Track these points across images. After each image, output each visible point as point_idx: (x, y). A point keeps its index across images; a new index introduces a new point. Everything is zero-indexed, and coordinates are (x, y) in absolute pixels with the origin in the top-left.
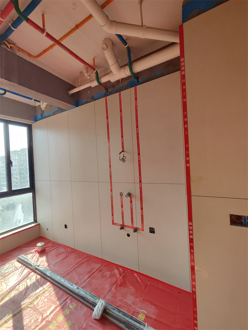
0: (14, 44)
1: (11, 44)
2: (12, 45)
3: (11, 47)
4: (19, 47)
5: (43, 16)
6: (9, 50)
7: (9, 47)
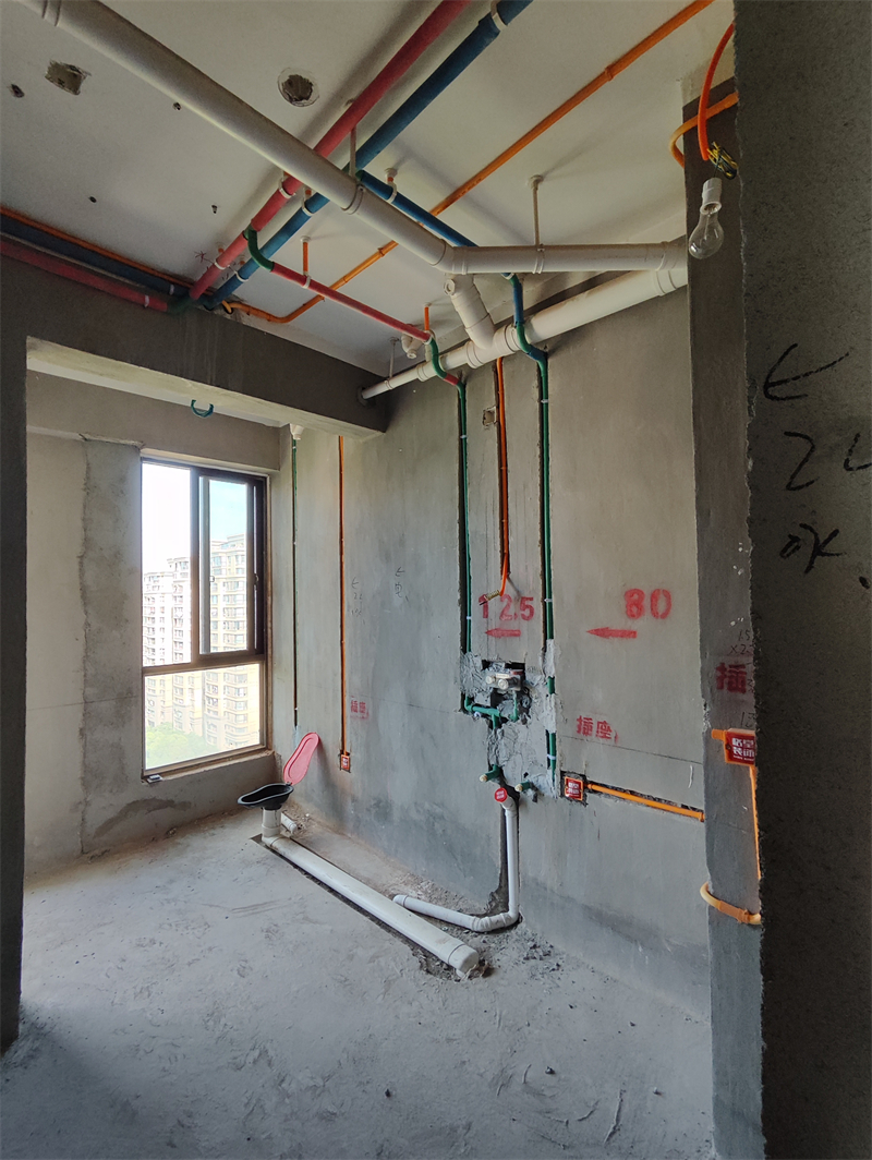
0: (240, 302)
1: (235, 303)
2: (234, 306)
3: (232, 309)
4: (249, 306)
5: (305, 244)
6: (228, 317)
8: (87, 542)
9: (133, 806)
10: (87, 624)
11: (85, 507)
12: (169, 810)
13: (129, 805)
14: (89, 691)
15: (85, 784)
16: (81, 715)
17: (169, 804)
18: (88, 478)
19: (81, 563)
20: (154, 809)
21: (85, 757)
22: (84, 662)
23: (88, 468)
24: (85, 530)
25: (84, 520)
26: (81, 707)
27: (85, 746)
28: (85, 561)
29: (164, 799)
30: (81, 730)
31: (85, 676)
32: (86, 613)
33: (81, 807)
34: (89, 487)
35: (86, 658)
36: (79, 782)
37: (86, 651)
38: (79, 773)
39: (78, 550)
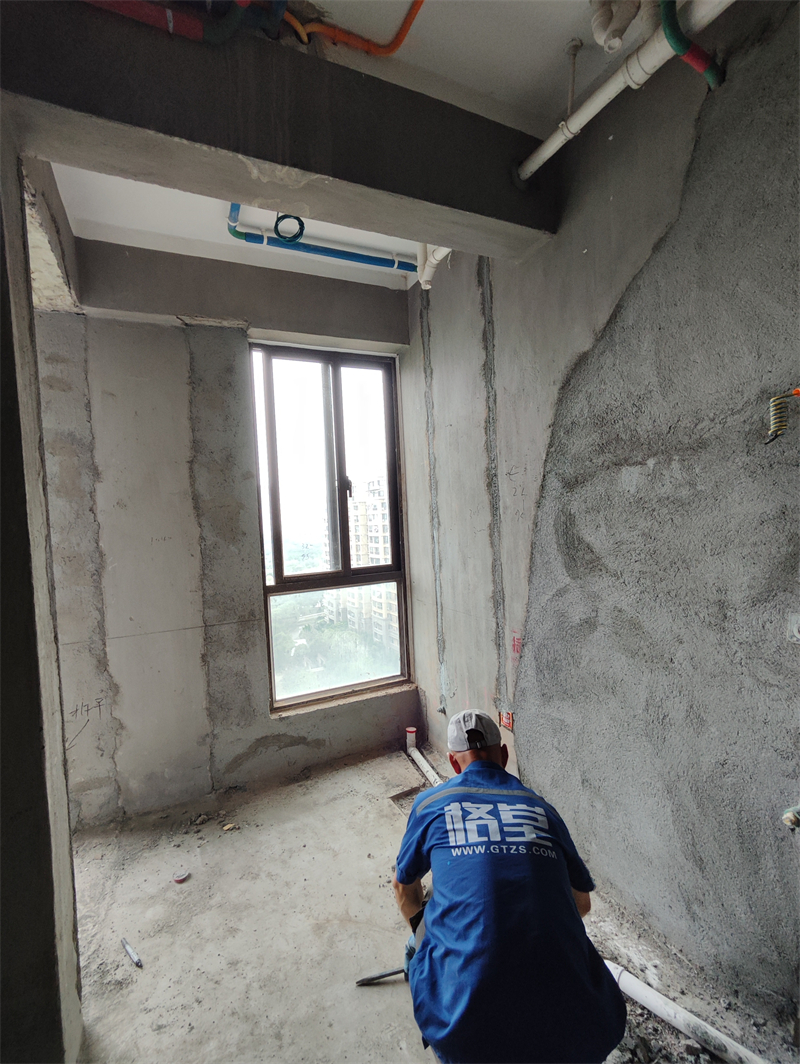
1: (311, 21)
2: (313, 28)
3: (309, 35)
4: (335, 27)
6: (303, 49)
7: (305, 39)
8: (196, 446)
9: (262, 742)
10: (202, 538)
11: (191, 402)
12: (300, 748)
13: (258, 740)
14: (210, 613)
15: (211, 715)
16: (201, 640)
17: (302, 740)
18: (192, 370)
19: (191, 469)
20: (286, 746)
21: (209, 686)
22: (201, 582)
23: (192, 358)
24: (193, 430)
25: (191, 419)
26: (200, 632)
27: (208, 674)
28: (196, 466)
29: (295, 735)
30: (204, 657)
31: (203, 596)
32: (200, 526)
33: (208, 740)
34: (194, 381)
35: (203, 576)
36: (205, 713)
37: (203, 567)
38: (204, 704)
39: (187, 454)
